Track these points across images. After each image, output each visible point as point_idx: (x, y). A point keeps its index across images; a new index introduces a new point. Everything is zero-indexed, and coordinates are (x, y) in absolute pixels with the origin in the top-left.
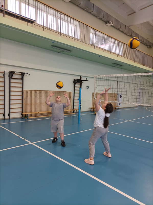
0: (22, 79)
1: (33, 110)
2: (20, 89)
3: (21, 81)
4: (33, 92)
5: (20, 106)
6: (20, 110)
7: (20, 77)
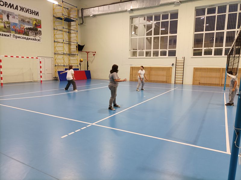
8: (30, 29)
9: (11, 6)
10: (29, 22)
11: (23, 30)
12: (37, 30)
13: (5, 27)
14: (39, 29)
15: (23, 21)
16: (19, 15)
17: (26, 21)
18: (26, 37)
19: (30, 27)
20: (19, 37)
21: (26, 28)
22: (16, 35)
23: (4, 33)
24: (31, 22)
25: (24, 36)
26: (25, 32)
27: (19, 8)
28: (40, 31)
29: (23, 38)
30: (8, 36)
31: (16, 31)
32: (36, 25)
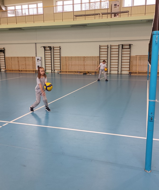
0: (130, 48)
1: (137, 69)
2: (129, 55)
3: (129, 50)
4: (138, 57)
5: (128, 66)
6: (128, 69)
7: (128, 47)
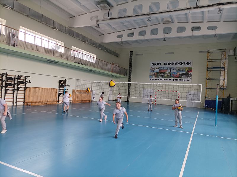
5: (23, 97)
6: (22, 100)
8: (183, 74)
9: (173, 64)
10: (182, 70)
11: (178, 75)
12: (188, 74)
13: (168, 76)
14: (190, 73)
15: (179, 70)
16: (177, 67)
17: (181, 70)
18: (180, 79)
19: (183, 73)
20: (175, 80)
21: (181, 74)
22: (173, 79)
23: (167, 79)
24: (185, 70)
25: (179, 79)
26: (180, 77)
27: (177, 64)
28: (191, 74)
29: (178, 80)
30: (169, 80)
31: (174, 77)
32: (188, 71)
